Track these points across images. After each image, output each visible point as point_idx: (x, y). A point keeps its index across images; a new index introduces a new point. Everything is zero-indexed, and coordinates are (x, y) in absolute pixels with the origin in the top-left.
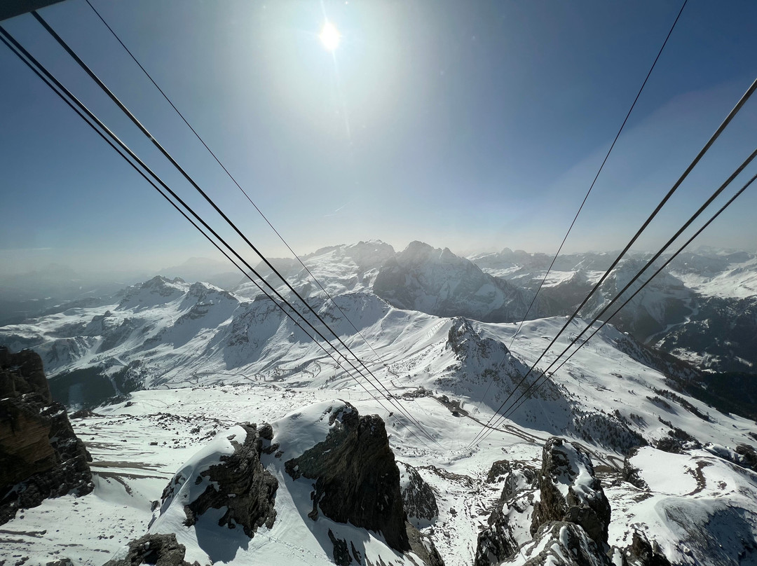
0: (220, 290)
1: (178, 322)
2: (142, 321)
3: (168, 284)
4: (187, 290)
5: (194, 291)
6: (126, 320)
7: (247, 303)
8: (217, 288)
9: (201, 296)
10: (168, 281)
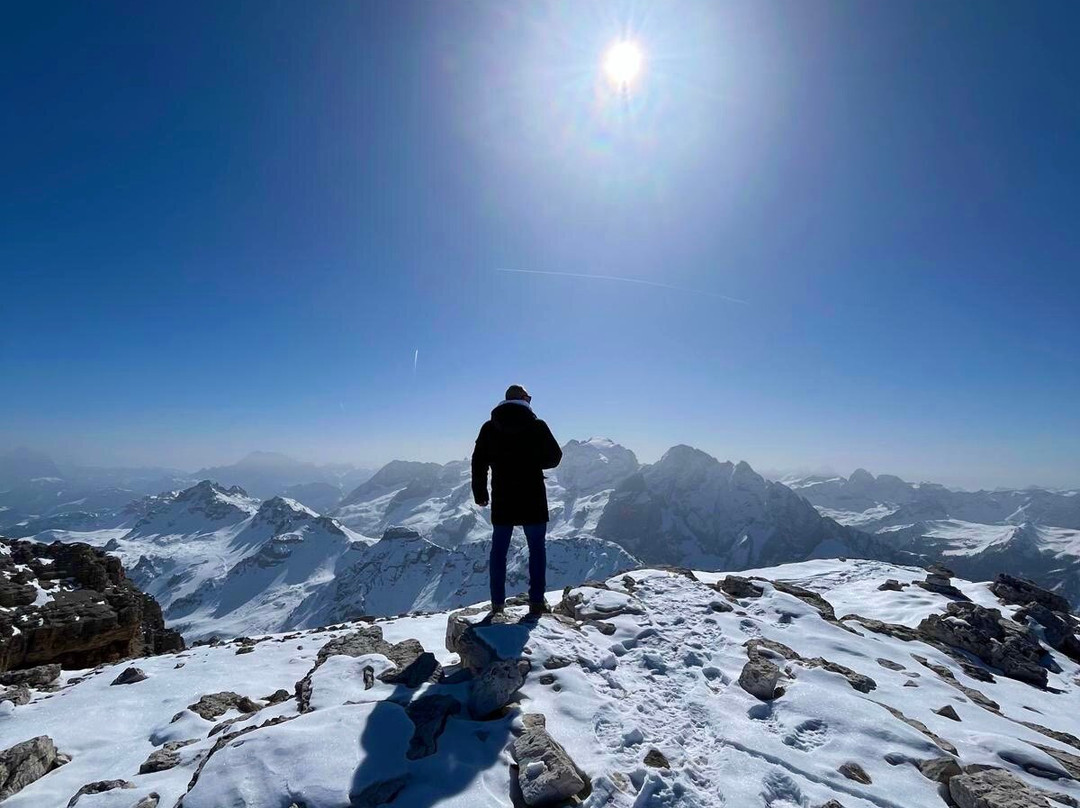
0: (316, 515)
1: (235, 572)
2: (169, 563)
3: (223, 498)
4: (254, 511)
5: (269, 513)
6: (143, 558)
7: (363, 544)
8: (308, 511)
9: (283, 524)
10: (222, 490)
